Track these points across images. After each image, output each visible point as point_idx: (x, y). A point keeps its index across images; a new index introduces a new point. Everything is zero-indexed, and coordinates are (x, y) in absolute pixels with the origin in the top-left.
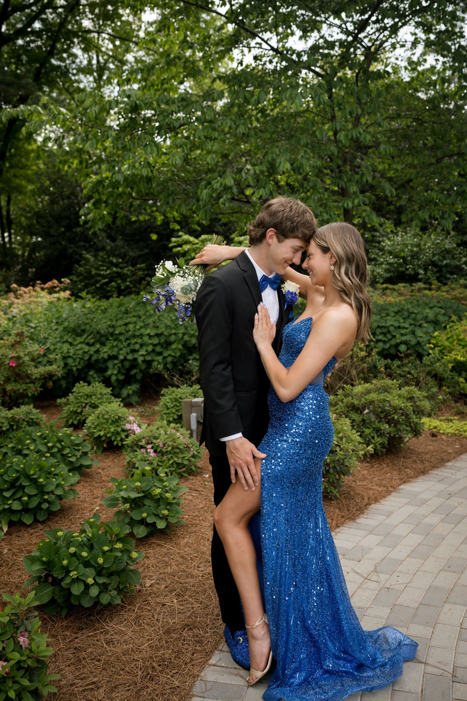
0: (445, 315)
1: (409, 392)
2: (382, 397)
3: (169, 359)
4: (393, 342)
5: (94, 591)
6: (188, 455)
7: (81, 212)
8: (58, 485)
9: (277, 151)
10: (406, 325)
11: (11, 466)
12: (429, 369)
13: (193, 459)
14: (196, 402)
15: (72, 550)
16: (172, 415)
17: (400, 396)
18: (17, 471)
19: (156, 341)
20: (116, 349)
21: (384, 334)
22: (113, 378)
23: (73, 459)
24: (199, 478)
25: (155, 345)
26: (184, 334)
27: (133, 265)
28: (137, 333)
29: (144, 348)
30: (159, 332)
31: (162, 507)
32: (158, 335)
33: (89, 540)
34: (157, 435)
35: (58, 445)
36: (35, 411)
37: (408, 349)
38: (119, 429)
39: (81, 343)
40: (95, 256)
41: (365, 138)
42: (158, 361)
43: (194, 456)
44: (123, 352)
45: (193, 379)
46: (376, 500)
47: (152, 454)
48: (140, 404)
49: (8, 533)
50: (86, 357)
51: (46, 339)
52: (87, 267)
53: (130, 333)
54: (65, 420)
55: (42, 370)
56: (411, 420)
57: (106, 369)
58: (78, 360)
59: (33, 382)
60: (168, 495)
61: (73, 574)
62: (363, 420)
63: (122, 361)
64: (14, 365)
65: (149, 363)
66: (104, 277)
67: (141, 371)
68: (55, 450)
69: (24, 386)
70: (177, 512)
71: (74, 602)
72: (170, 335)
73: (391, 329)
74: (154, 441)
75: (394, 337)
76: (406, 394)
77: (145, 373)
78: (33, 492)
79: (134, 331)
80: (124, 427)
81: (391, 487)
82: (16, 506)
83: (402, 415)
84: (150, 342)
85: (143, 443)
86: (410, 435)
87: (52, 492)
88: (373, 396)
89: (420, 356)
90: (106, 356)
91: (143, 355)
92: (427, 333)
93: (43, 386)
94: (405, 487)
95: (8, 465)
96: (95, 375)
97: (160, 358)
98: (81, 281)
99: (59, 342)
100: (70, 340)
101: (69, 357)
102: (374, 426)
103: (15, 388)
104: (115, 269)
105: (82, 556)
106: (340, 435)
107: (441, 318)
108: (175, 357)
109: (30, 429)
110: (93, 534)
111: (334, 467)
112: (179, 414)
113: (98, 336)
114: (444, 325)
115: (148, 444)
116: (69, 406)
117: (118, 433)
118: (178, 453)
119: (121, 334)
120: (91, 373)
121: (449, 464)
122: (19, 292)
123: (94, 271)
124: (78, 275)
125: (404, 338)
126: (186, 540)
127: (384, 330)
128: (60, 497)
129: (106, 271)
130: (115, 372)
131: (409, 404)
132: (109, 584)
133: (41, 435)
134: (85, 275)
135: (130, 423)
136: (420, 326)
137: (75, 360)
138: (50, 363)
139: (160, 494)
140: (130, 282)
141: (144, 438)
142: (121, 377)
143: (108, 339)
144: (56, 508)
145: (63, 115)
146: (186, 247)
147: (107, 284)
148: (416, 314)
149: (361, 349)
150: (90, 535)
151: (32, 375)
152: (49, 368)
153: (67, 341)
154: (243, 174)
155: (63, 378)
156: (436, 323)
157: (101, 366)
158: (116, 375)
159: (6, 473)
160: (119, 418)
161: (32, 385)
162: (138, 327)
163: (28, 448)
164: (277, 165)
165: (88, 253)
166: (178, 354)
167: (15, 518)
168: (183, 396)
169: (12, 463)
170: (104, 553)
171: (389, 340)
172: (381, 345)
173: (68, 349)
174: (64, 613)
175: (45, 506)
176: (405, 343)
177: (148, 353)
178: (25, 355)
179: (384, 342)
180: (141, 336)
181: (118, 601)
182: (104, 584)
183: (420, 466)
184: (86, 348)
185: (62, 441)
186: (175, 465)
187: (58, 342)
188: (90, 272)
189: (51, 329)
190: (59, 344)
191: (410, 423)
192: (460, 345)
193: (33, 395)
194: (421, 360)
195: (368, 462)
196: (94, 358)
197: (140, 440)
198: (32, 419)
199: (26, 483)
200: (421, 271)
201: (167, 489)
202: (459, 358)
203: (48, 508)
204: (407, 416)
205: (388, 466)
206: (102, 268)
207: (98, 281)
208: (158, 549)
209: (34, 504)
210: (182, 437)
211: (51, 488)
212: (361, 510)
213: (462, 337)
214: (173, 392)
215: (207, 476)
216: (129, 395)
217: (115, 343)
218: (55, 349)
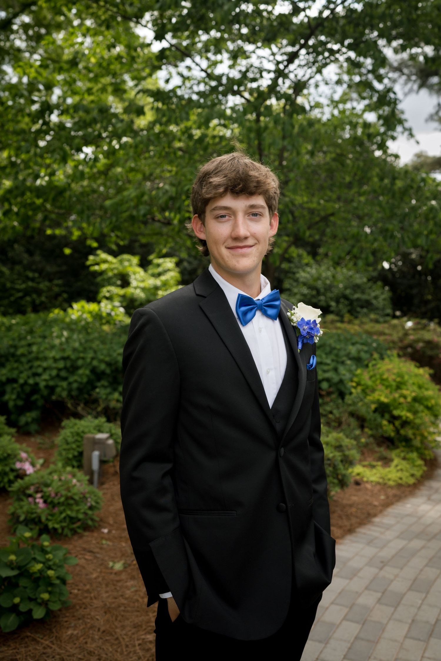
0: (366, 352)
1: (337, 440)
3: (75, 385)
6: (84, 508)
10: (328, 361)
12: (351, 408)
13: (90, 512)
14: (100, 440)
16: (72, 451)
17: (327, 444)
19: (61, 364)
20: (16, 372)
22: (11, 404)
24: (95, 534)
25: (60, 370)
26: (93, 359)
27: (50, 280)
28: (41, 355)
29: (48, 372)
30: (66, 355)
31: (42, 588)
32: (64, 359)
34: (49, 482)
37: (330, 386)
38: (7, 469)
40: (12, 269)
42: (62, 386)
43: (91, 508)
44: (24, 376)
45: (99, 409)
47: (41, 505)
48: (39, 433)
53: (33, 355)
56: (339, 472)
57: (3, 393)
60: (51, 573)
63: (22, 386)
65: (52, 389)
66: (19, 291)
67: (42, 397)
70: (61, 594)
72: (78, 358)
74: (45, 489)
76: (334, 443)
77: (47, 399)
79: (38, 353)
80: (13, 466)
83: (330, 466)
84: (54, 365)
85: (31, 491)
86: (337, 488)
89: (342, 395)
90: (4, 379)
91: (45, 380)
92: (350, 371)
97: (64, 384)
104: (30, 284)
107: (363, 355)
108: (81, 383)
112: (80, 450)
114: (366, 362)
115: (37, 492)
117: (6, 474)
118: (72, 505)
119: (23, 355)
121: (376, 520)
123: (8, 285)
125: (327, 375)
126: (70, 632)
129: (21, 285)
130: (14, 397)
131: (337, 454)
135: (21, 461)
136: (343, 363)
139: (40, 571)
140: (47, 297)
141: (33, 484)
142: (20, 403)
143: (7, 360)
146: (104, 266)
147: (22, 298)
148: (339, 350)
156: (358, 360)
158: (15, 400)
160: (9, 455)
162: (42, 349)
165: (4, 266)
166: (85, 380)
168: (86, 430)
176: (328, 380)
177: (52, 378)
180: (46, 358)
183: (346, 523)
186: (68, 520)
188: (5, 285)
191: (337, 475)
192: (383, 385)
194: (343, 398)
197: (28, 488)
200: (333, 304)
201: (51, 563)
202: (384, 399)
204: (335, 467)
206: (17, 282)
207: (12, 295)
208: (31, 647)
210: (78, 484)
213: (385, 376)
214: (75, 424)
215: (106, 531)
216: (27, 424)
217: (16, 365)
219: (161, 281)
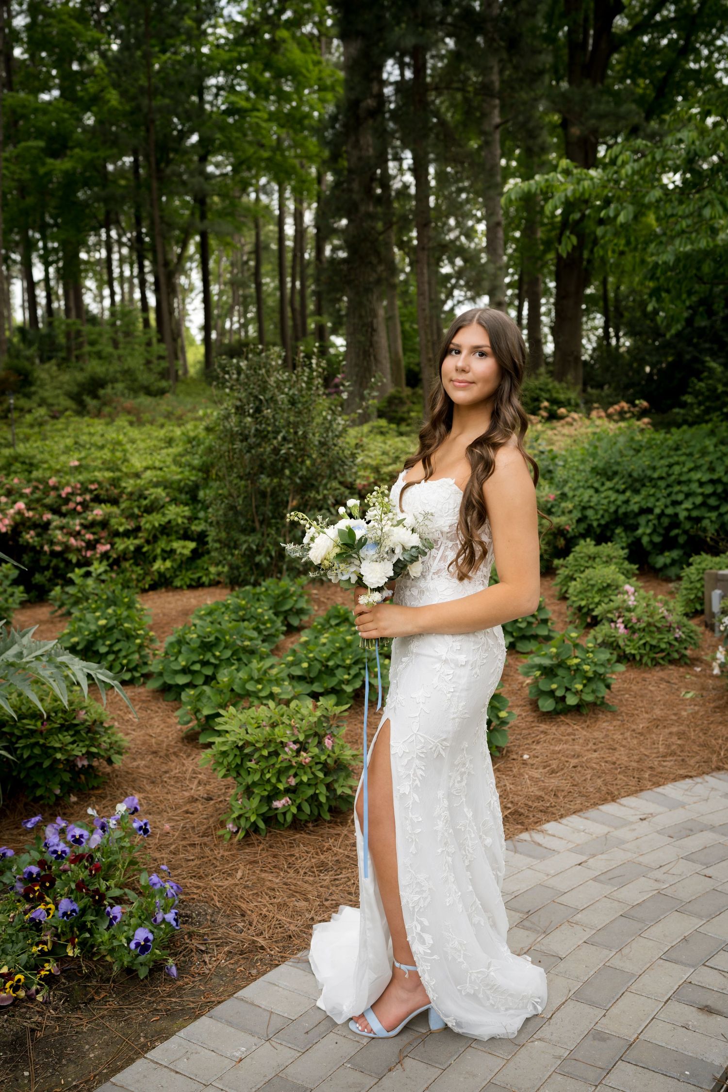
13: (677, 644)
14: (723, 575)
19: (709, 490)
20: (652, 499)
22: (645, 540)
24: (684, 670)
25: (707, 496)
28: (684, 478)
29: (691, 500)
30: (716, 477)
32: (712, 482)
34: (634, 608)
39: (610, 489)
42: (710, 518)
43: (680, 640)
44: (661, 503)
47: (622, 630)
50: (612, 509)
51: (566, 482)
52: (710, 382)
53: (673, 477)
57: (636, 527)
58: (601, 512)
60: (587, 668)
63: (659, 517)
65: (696, 521)
67: (684, 531)
70: (598, 690)
74: (627, 614)
77: (690, 535)
79: (680, 474)
84: (700, 490)
85: (614, 615)
90: (636, 508)
91: (687, 510)
96: (623, 535)
97: (713, 515)
98: (700, 404)
100: (596, 485)
101: (590, 507)
112: (703, 589)
113: (630, 481)
115: (620, 617)
116: (566, 569)
118: (653, 632)
119: (661, 478)
120: (618, 531)
123: (721, 388)
124: (696, 393)
130: (648, 531)
134: (707, 393)
135: (624, 593)
137: (596, 511)
138: (563, 513)
139: (578, 665)
142: (657, 539)
143: (644, 485)
152: (558, 520)
153: (592, 487)
157: (631, 522)
158: (650, 535)
160: (610, 586)
162: (685, 469)
165: (714, 361)
173: (591, 496)
177: (696, 507)
180: (689, 481)
184: (613, 496)
186: (648, 648)
187: (579, 487)
188: (716, 389)
190: (581, 490)
196: (622, 511)
201: (589, 661)
208: (563, 728)
214: (705, 560)
215: (698, 669)
216: (665, 566)
217: (652, 491)
218: (574, 496)
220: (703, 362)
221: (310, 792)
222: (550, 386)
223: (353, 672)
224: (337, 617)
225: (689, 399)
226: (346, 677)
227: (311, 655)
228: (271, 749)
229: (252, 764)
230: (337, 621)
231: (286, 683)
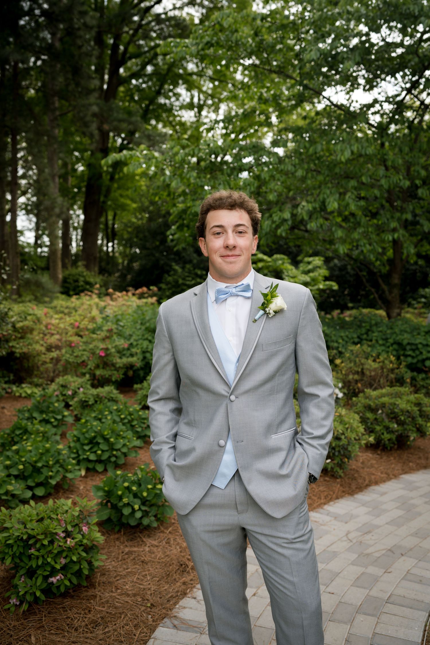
1: (417, 399)
2: (392, 401)
4: (420, 358)
5: (138, 515)
7: (168, 233)
8: (124, 445)
9: (328, 192)
11: (91, 428)
15: (126, 484)
17: (408, 401)
18: (95, 432)
21: (413, 350)
23: (139, 430)
33: (139, 480)
35: (129, 417)
36: (115, 391)
40: (183, 268)
41: (404, 184)
46: (376, 483)
49: (86, 477)
51: (131, 336)
52: (175, 277)
54: (139, 401)
55: (125, 360)
56: (417, 422)
59: (117, 370)
61: (125, 500)
62: (376, 419)
64: (103, 355)
68: (126, 421)
69: (110, 373)
71: (124, 520)
73: (420, 346)
75: (421, 353)
76: (414, 400)
78: (105, 448)
81: (393, 475)
82: (92, 457)
83: (409, 417)
86: (415, 435)
87: (119, 450)
88: (385, 400)
93: (125, 374)
94: (407, 477)
95: (89, 427)
98: (169, 289)
99: (141, 339)
100: (150, 338)
101: (148, 352)
102: (384, 424)
103: (102, 374)
105: (132, 490)
106: (347, 426)
109: (109, 404)
110: (142, 476)
111: (339, 451)
116: (142, 391)
122: (114, 296)
123: (181, 281)
124: (167, 283)
127: (414, 347)
128: (125, 455)
129: (191, 281)
131: (416, 409)
132: (149, 512)
133: (116, 410)
134: (173, 283)
138: (132, 355)
144: (122, 461)
145: (156, 158)
149: (391, 362)
150: (140, 476)
151: (116, 363)
152: (131, 360)
153: (147, 339)
154: (299, 210)
155: (142, 368)
159: (87, 432)
161: (115, 372)
163: (106, 418)
164: (326, 204)
165: (177, 265)
167: (91, 466)
169: (92, 425)
170: (148, 489)
171: (417, 356)
172: (409, 359)
173: (148, 346)
174: (117, 529)
175: (113, 459)
178: (112, 347)
179: (413, 357)
181: (155, 525)
182: (146, 511)
183: (423, 461)
185: (132, 415)
188: (178, 282)
189: (136, 328)
190: (141, 341)
191: (416, 424)
193: (116, 381)
195: (378, 454)
198: (112, 398)
199: (100, 441)
203: (115, 462)
204: (413, 418)
205: (395, 459)
206: (188, 279)
209: (105, 457)
211: (118, 446)
212: (360, 489)
218: (137, 345)
219: (310, 277)
220: (171, 266)
221: (76, 568)
222: (85, 274)
223: (54, 470)
224: (19, 429)
225: (163, 286)
226: (50, 473)
227: (23, 459)
228: (49, 539)
229: (33, 551)
230: (20, 432)
231: (13, 482)
